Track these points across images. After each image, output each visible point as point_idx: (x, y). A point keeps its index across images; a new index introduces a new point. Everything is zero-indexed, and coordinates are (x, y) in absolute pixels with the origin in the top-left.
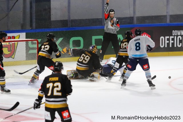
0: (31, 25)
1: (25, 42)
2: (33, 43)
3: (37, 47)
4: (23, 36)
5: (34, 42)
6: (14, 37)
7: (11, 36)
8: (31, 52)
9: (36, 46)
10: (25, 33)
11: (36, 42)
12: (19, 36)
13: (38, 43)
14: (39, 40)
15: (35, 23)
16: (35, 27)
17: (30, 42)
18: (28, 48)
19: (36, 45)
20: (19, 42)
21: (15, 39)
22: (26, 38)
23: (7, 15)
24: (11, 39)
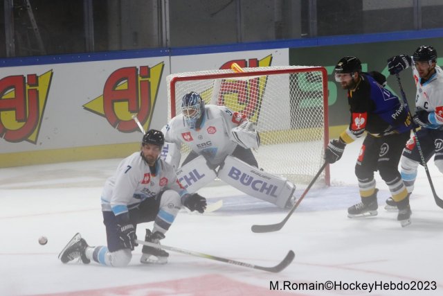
0: (305, 27)
1: (288, 75)
2: (310, 79)
3: (322, 90)
4: (281, 57)
5: (315, 74)
6: (255, 63)
7: (247, 60)
8: (306, 103)
9: (319, 86)
10: (288, 49)
11: (320, 73)
12: (272, 58)
13: (326, 78)
14: (330, 70)
15: (315, 21)
16: (316, 32)
17: (302, 76)
18: (297, 94)
19: (322, 83)
20: (270, 76)
21: (258, 66)
22: (291, 64)
24: (246, 67)
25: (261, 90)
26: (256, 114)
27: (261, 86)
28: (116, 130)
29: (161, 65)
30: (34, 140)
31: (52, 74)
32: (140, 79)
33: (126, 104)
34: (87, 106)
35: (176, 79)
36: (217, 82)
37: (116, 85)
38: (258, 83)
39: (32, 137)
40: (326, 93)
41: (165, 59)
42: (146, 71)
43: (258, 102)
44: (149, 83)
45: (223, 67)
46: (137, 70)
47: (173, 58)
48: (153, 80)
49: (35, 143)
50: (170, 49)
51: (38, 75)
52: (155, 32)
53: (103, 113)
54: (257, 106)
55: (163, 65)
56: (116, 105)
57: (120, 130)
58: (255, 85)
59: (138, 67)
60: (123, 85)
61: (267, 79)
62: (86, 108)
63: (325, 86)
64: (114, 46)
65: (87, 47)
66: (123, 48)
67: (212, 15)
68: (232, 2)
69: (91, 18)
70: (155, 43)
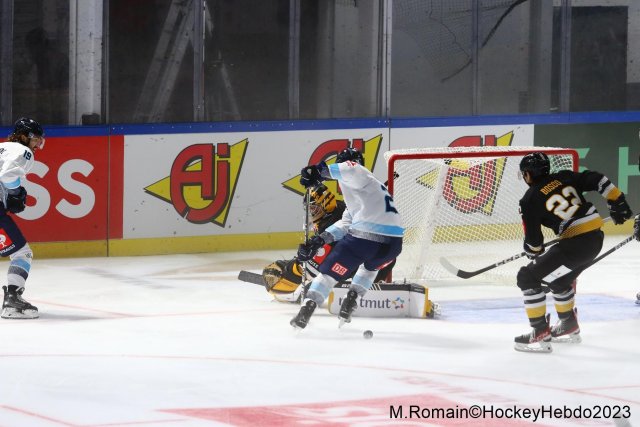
0: (555, 100)
2: (558, 163)
4: (524, 135)
5: (564, 157)
6: (492, 140)
7: (483, 137)
10: (533, 125)
11: (570, 157)
12: (513, 136)
13: (578, 162)
14: (583, 153)
15: (568, 92)
16: (567, 107)
20: (510, 158)
22: (535, 145)
23: (471, 61)
24: (481, 145)
25: (498, 173)
26: (490, 202)
27: (499, 168)
29: (378, 139)
30: (222, 222)
31: (247, 143)
34: (287, 184)
35: (396, 158)
36: (440, 162)
38: (495, 164)
39: (220, 219)
41: (384, 131)
42: (360, 145)
43: (493, 188)
45: (453, 145)
46: (349, 143)
47: (392, 130)
48: (368, 156)
49: (223, 225)
50: (390, 120)
51: (230, 144)
52: (374, 98)
54: (493, 192)
55: (381, 139)
58: (491, 167)
59: (351, 140)
60: (332, 161)
61: (506, 160)
62: (285, 187)
65: (291, 114)
66: (334, 116)
67: (443, 80)
68: (468, 64)
69: (297, 78)
70: (373, 112)
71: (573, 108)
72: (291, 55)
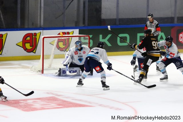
1: (78, 37)
2: (85, 39)
4: (76, 32)
5: (86, 37)
6: (68, 33)
7: (66, 32)
9: (87, 41)
10: (78, 29)
11: (88, 37)
12: (73, 32)
13: (90, 39)
14: (91, 36)
15: (87, 21)
20: (73, 38)
22: (79, 34)
23: (63, 13)
24: (66, 34)
25: (70, 42)
27: (70, 40)
28: (26, 52)
29: (40, 33)
31: (7, 34)
32: (34, 37)
33: (29, 44)
35: (44, 37)
36: (57, 39)
37: (26, 38)
39: (0, 53)
40: (89, 43)
41: (41, 31)
42: (35, 34)
44: (36, 38)
47: (43, 31)
48: (37, 37)
49: (1, 55)
50: (43, 28)
51: (3, 34)
52: (39, 23)
53: (22, 46)
56: (26, 44)
57: (27, 52)
58: (68, 40)
59: (33, 33)
60: (28, 38)
62: (17, 45)
63: (89, 41)
64: (26, 27)
65: (18, 27)
66: (29, 27)
67: (56, 18)
68: (62, 14)
69: (20, 18)
70: (39, 26)
71: (88, 25)
72: (18, 12)
